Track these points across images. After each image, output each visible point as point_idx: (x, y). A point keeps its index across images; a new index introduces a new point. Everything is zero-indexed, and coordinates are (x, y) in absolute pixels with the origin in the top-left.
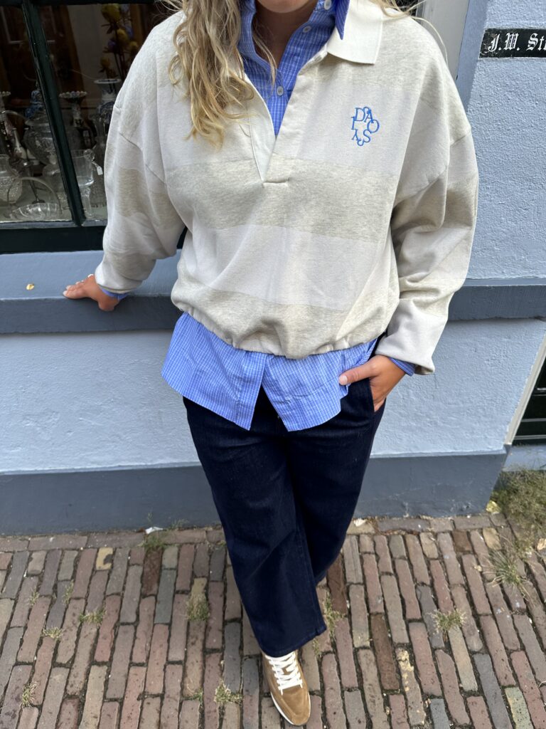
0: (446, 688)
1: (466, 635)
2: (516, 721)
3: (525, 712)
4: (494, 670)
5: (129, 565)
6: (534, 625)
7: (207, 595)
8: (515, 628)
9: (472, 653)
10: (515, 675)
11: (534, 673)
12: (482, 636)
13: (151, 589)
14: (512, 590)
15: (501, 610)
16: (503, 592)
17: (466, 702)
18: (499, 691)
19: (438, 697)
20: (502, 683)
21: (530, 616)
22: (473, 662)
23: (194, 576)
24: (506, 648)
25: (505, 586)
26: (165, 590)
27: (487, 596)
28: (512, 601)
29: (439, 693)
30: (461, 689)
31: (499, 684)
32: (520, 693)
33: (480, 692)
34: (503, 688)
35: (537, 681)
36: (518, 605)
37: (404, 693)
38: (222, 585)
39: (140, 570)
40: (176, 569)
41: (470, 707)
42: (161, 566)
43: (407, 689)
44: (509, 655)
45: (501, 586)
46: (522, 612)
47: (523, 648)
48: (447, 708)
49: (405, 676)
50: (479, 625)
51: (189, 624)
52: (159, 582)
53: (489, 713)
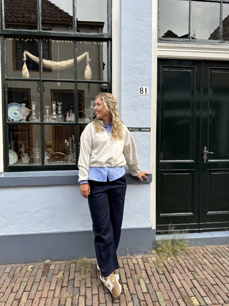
0: (137, 292)
1: (145, 280)
2: (159, 299)
3: (162, 296)
4: (153, 288)
5: (38, 269)
6: (165, 277)
7: (63, 275)
8: (160, 278)
9: (146, 284)
10: (159, 289)
11: (165, 288)
12: (150, 280)
13: (45, 274)
14: (159, 270)
15: (156, 274)
16: (157, 270)
17: (144, 295)
18: (154, 292)
19: (135, 294)
20: (155, 291)
21: (165, 275)
22: (146, 286)
23: (59, 271)
24: (157, 283)
25: (157, 269)
26: (50, 274)
27: (152, 271)
28: (159, 272)
29: (135, 293)
30: (142, 292)
31: (154, 291)
32: (160, 292)
33: (148, 292)
34: (155, 292)
35: (166, 290)
36: (161, 273)
37: (125, 294)
38: (69, 272)
39: (42, 270)
40: (54, 270)
41: (145, 296)
42: (49, 269)
43: (125, 293)
44: (158, 284)
45: (156, 269)
46: (162, 274)
47: (162, 282)
48: (138, 297)
49: (125, 290)
50: (149, 278)
51: (57, 281)
52: (48, 273)
53: (151, 297)
